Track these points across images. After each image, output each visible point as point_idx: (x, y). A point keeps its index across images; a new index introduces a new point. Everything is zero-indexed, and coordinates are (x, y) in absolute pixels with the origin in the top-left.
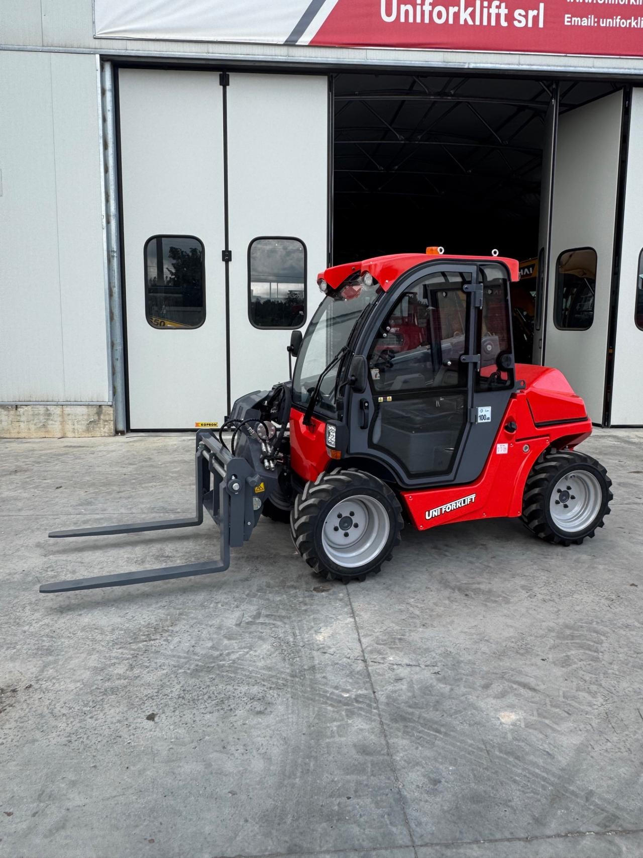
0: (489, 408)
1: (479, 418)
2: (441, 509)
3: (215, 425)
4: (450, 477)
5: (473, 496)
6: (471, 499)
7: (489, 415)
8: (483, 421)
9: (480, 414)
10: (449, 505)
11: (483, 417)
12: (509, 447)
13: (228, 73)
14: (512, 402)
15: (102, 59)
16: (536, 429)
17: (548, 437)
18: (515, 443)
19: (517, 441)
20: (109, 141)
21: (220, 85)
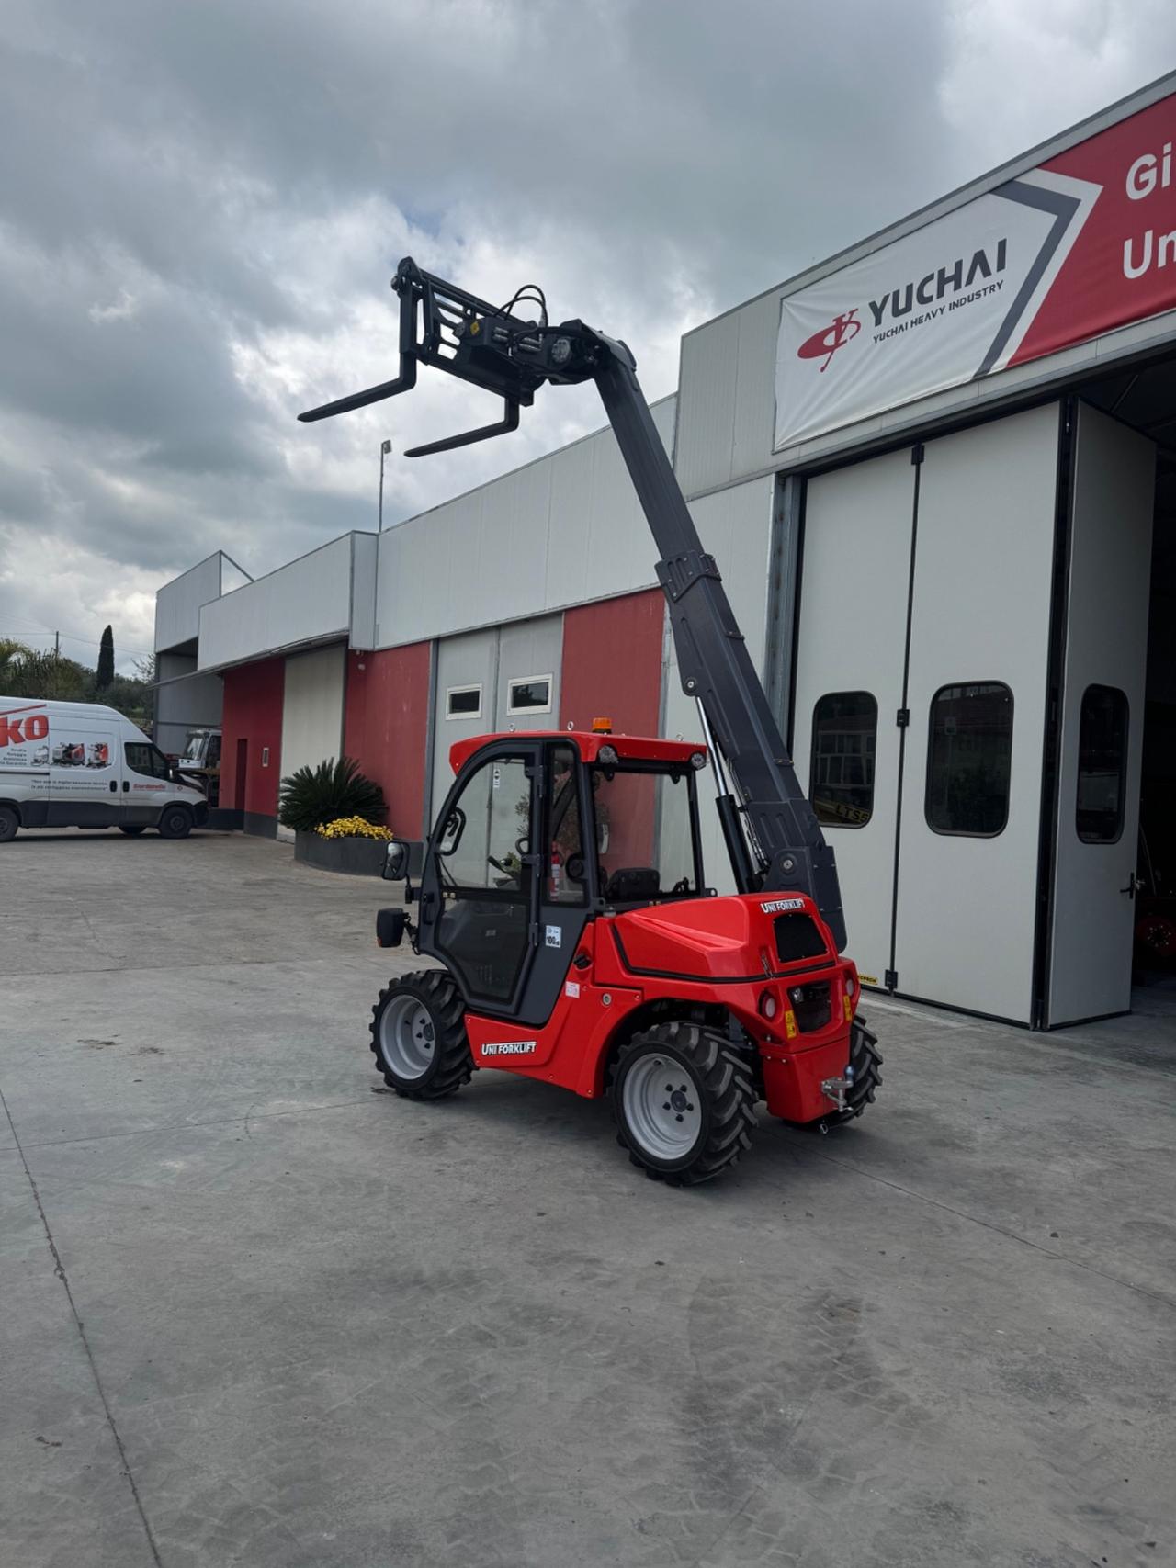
0: (558, 929)
1: (547, 940)
2: (498, 1047)
3: (874, 981)
4: (511, 1009)
5: (533, 1044)
6: (531, 1047)
7: (558, 938)
8: (552, 945)
9: (548, 934)
10: (506, 1045)
11: (551, 940)
12: (580, 990)
13: (923, 444)
14: (587, 928)
15: (782, 477)
16: (623, 973)
17: (639, 992)
18: (591, 986)
19: (593, 985)
20: (782, 578)
21: (913, 463)
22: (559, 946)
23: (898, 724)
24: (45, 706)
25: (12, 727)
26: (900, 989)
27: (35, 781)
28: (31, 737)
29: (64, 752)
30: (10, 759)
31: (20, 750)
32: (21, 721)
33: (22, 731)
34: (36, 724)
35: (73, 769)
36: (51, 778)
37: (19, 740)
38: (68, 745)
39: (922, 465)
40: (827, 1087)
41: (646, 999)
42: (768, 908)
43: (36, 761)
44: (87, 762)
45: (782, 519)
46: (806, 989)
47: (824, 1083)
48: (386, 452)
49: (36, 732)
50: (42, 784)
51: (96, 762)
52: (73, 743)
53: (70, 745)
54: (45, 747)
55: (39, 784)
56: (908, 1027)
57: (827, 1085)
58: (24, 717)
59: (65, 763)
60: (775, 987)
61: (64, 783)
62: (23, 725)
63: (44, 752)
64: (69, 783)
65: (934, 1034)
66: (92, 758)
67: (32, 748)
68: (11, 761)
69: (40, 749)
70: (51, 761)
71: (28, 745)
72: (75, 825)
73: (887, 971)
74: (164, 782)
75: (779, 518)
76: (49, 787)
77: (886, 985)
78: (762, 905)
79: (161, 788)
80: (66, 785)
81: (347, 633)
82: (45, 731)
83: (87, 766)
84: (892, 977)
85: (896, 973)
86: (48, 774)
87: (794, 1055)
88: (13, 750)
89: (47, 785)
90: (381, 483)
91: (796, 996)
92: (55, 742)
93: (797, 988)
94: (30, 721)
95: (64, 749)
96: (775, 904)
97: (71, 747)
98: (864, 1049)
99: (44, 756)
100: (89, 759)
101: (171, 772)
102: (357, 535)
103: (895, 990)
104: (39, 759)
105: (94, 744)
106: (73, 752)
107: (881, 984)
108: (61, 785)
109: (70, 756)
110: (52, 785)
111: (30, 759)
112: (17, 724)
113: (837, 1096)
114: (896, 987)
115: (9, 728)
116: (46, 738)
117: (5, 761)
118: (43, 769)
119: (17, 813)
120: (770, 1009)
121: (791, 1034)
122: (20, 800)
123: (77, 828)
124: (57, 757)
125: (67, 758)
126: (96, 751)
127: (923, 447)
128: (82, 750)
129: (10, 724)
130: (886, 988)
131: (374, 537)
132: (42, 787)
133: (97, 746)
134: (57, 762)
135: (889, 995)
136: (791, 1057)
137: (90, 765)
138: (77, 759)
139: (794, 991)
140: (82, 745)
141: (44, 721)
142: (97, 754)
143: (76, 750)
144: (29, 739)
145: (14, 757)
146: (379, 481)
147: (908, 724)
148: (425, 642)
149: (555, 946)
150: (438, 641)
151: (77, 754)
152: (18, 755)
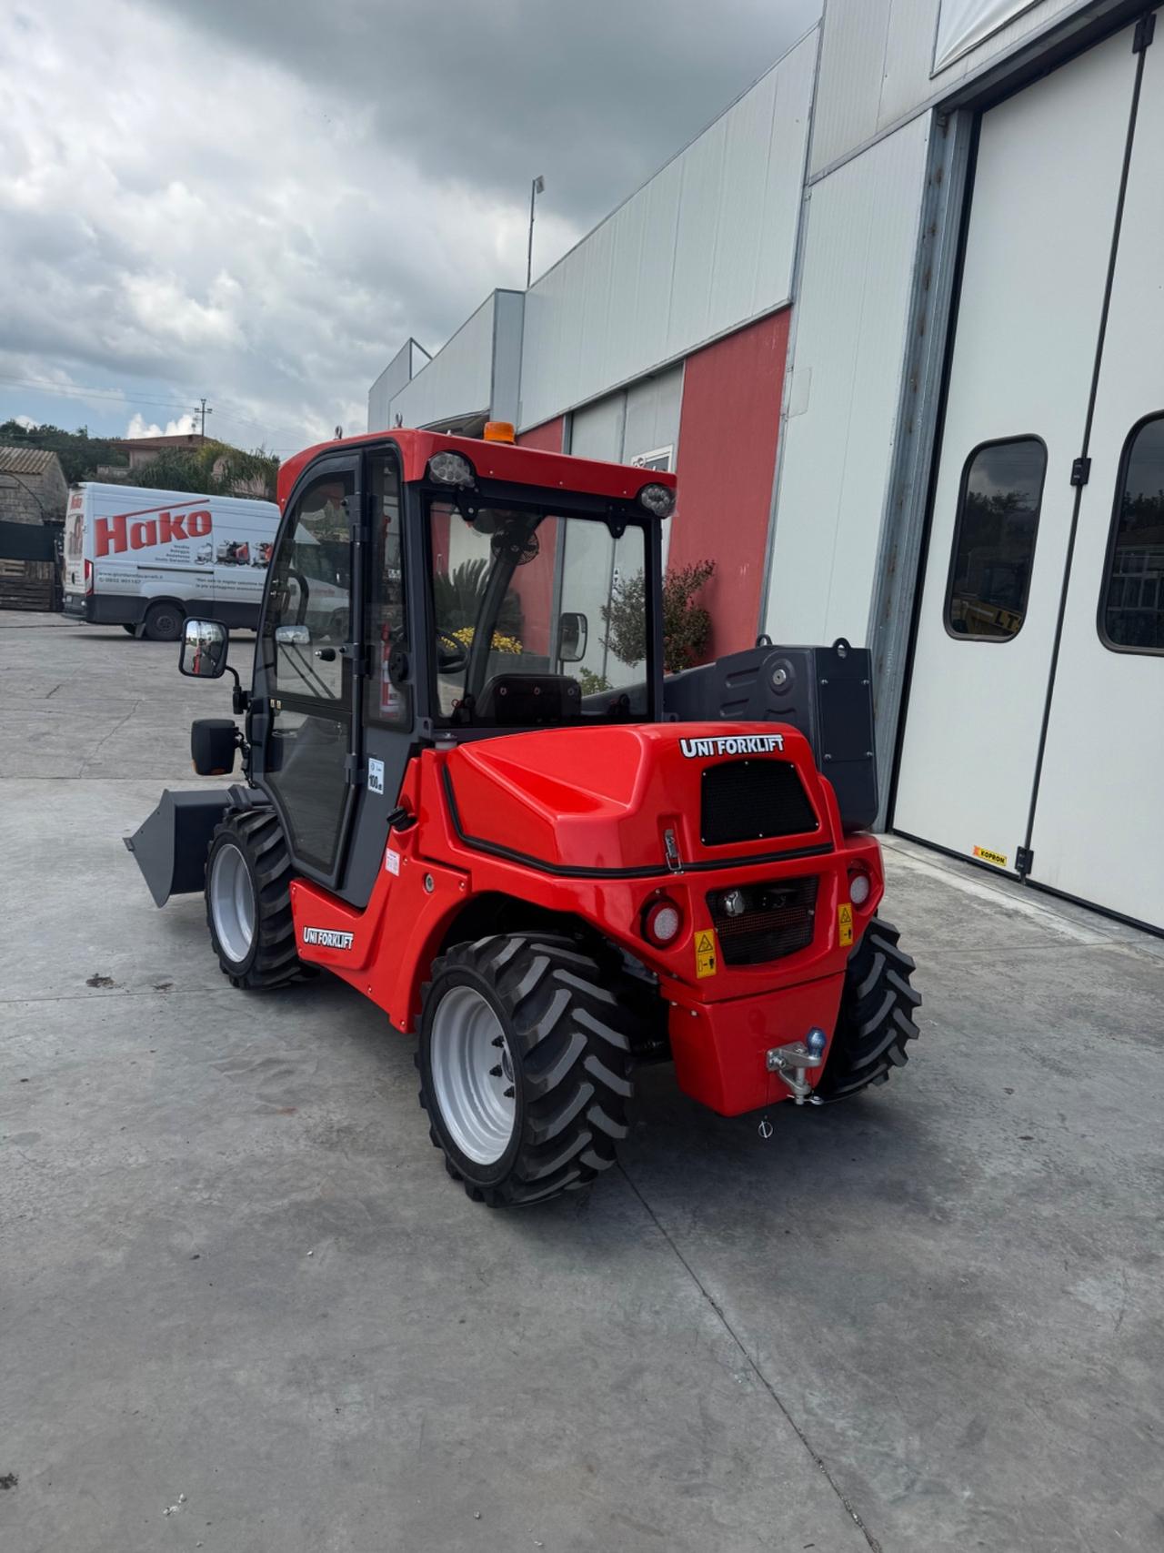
0: (382, 765)
1: (369, 781)
2: (318, 934)
3: (1002, 861)
4: (333, 880)
5: (351, 936)
6: (348, 941)
7: (381, 779)
8: (374, 789)
9: (371, 772)
10: (325, 933)
11: (374, 781)
12: (401, 863)
13: (1153, 13)
14: (410, 762)
15: (944, 111)
16: (450, 844)
17: (465, 877)
18: (412, 860)
19: (416, 858)
20: (934, 272)
21: (1134, 51)
22: (381, 792)
23: (1073, 483)
24: (208, 501)
25: (175, 522)
26: (1035, 875)
27: (199, 580)
28: (195, 533)
29: (229, 550)
30: (173, 556)
31: (183, 547)
32: (184, 516)
33: (185, 527)
34: (199, 520)
35: (238, 568)
36: (216, 576)
37: (182, 536)
38: (231, 543)
39: (1149, 51)
40: (776, 1060)
41: (473, 890)
42: (698, 748)
43: (200, 559)
44: (252, 562)
45: (939, 179)
46: (753, 893)
47: (771, 1053)
48: (539, 192)
49: (200, 529)
50: (207, 583)
51: (261, 561)
52: (238, 541)
53: (235, 543)
54: (208, 544)
55: (204, 583)
56: (1011, 937)
57: (775, 1058)
58: (187, 512)
59: (229, 562)
60: (681, 886)
61: (229, 583)
62: (186, 520)
63: (208, 550)
64: (234, 583)
65: (1042, 952)
66: (258, 558)
67: (196, 546)
68: (175, 558)
69: (203, 547)
70: (215, 560)
71: (191, 541)
72: (247, 627)
73: (1019, 848)
74: (334, 588)
75: (934, 180)
76: (214, 587)
77: (1016, 868)
78: (683, 742)
79: (331, 593)
80: (231, 585)
81: (487, 414)
82: (208, 527)
83: (253, 566)
84: (1025, 857)
85: (1032, 853)
86: (212, 573)
87: (707, 1007)
88: (176, 546)
89: (211, 584)
90: (531, 229)
91: (729, 903)
92: (219, 540)
93: (732, 889)
94: (193, 517)
95: (228, 547)
96: (715, 744)
97: (235, 546)
98: (884, 984)
99: (207, 554)
100: (254, 559)
101: (338, 576)
102: (501, 293)
103: (1028, 876)
104: (203, 556)
105: (260, 542)
106: (238, 550)
107: (1010, 866)
108: (224, 585)
109: (234, 554)
110: (216, 584)
111: (193, 557)
112: (179, 520)
113: (794, 1078)
114: (1029, 872)
115: (172, 524)
116: (210, 534)
117: (168, 558)
118: (207, 567)
119: (182, 611)
120: (665, 923)
121: (705, 970)
122: (185, 599)
123: (249, 630)
124: (221, 555)
125: (231, 557)
126: (261, 550)
127: (1155, 16)
128: (247, 548)
129: (172, 520)
130: (1015, 872)
131: (521, 296)
132: (207, 587)
133: (262, 545)
134: (221, 560)
135: (1019, 881)
136: (704, 1008)
137: (256, 564)
138: (242, 559)
139: (727, 895)
140: (247, 543)
141: (207, 516)
142: (263, 553)
143: (240, 549)
144: (193, 536)
145: (177, 554)
146: (529, 227)
147: (1086, 483)
148: (559, 418)
149: (377, 790)
150: (572, 415)
151: (241, 553)
152: (182, 552)
